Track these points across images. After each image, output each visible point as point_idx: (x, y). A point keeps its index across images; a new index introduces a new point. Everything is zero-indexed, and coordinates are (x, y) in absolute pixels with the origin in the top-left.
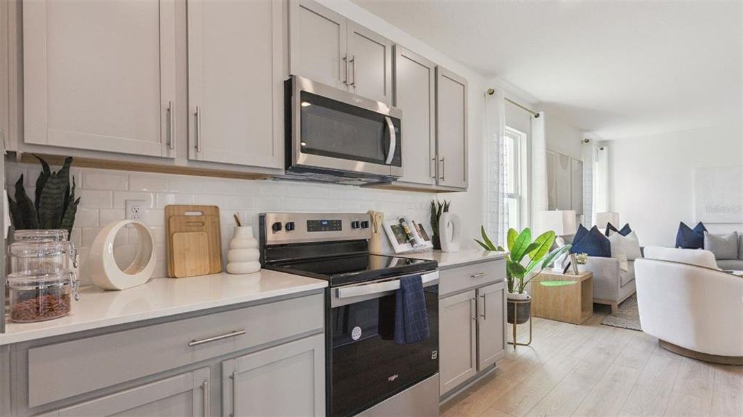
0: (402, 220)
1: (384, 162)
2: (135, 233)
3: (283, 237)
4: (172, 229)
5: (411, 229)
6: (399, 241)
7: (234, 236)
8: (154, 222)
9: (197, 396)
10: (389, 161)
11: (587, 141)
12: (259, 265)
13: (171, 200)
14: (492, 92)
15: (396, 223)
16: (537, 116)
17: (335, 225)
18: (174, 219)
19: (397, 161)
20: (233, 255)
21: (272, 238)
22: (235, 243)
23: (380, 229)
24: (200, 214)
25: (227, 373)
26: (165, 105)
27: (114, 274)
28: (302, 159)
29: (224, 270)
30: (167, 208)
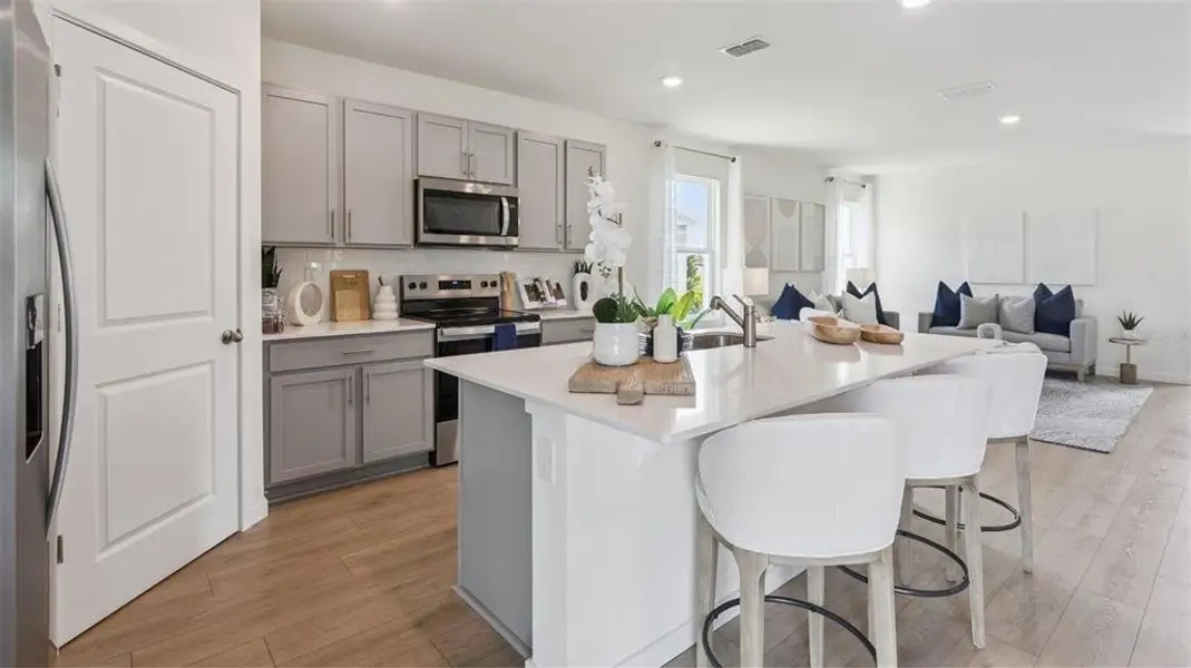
0: (536, 280)
1: (499, 234)
2: (312, 290)
3: (417, 293)
4: (335, 287)
5: (543, 288)
6: (531, 299)
7: (378, 293)
8: (324, 284)
9: (347, 383)
10: (504, 232)
11: (832, 179)
12: (396, 315)
13: (335, 267)
14: (658, 144)
15: (530, 283)
16: (734, 160)
17: (466, 284)
18: (337, 280)
19: (513, 232)
20: (376, 307)
21: (409, 294)
22: (378, 298)
23: (512, 287)
24: (353, 276)
25: (365, 373)
26: (330, 210)
27: (300, 316)
28: (424, 238)
29: (371, 318)
30: (331, 273)
